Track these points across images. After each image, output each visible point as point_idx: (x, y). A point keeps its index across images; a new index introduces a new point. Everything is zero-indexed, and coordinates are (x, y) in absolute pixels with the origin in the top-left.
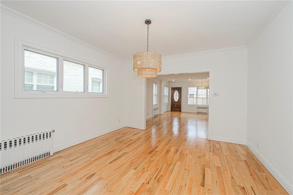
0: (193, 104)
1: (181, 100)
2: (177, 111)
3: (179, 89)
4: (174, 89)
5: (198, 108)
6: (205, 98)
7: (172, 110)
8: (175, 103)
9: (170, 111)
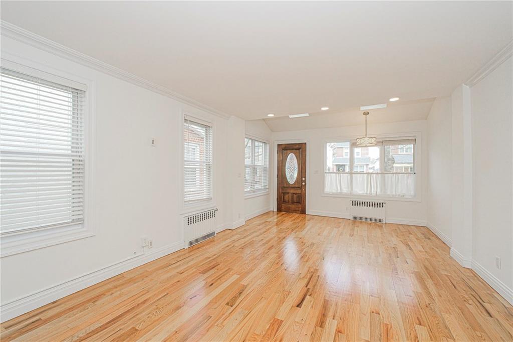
0: (339, 191)
1: (305, 181)
2: (295, 211)
3: (298, 149)
4: (284, 149)
5: (354, 203)
6: (377, 173)
7: (279, 210)
8: (288, 191)
9: (275, 210)
